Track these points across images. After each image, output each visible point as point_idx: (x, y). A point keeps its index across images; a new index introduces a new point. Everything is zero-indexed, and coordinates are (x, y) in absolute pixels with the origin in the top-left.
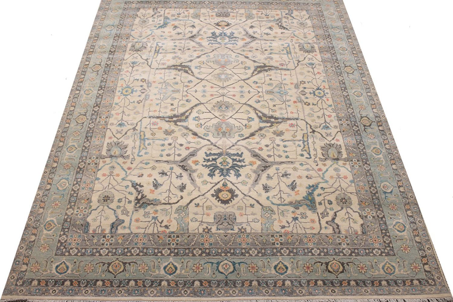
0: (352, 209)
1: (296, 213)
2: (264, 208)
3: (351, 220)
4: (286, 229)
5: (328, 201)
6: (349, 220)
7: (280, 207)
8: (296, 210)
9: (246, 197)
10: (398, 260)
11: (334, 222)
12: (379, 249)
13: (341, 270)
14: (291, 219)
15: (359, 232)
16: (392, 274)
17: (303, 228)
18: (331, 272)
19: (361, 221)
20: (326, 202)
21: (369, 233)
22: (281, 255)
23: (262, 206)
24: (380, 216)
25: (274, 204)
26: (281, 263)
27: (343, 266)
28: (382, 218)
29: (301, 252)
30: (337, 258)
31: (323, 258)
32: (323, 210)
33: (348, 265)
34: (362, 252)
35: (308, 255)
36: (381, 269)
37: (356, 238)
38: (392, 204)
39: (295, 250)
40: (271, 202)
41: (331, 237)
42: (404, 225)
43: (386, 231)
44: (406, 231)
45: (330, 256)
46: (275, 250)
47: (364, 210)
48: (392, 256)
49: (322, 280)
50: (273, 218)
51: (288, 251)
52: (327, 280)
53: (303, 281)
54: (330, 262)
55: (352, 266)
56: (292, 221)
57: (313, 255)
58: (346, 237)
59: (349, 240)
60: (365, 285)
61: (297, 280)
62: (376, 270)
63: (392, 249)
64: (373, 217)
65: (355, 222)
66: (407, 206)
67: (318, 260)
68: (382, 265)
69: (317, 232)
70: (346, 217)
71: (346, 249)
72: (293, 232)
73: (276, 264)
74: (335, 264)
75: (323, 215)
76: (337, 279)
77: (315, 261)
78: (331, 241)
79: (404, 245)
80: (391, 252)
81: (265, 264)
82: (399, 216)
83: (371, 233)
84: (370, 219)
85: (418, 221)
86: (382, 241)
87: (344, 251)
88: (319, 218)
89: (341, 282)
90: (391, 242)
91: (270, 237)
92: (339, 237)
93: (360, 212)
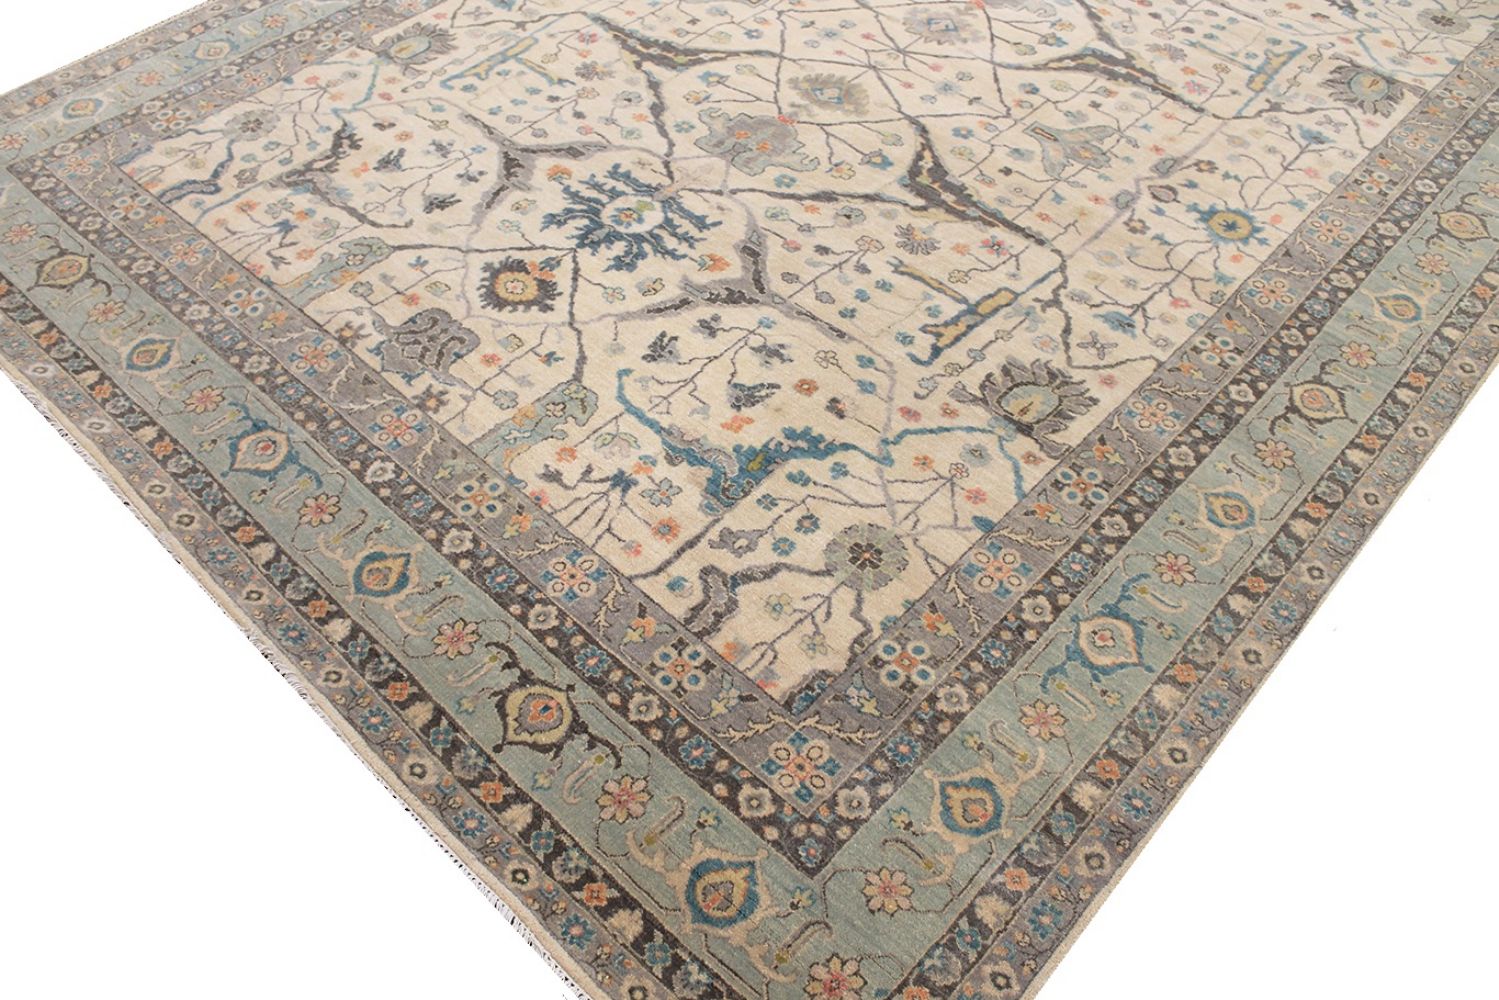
0: (859, 600)
1: (650, 469)
2: (573, 388)
3: (808, 628)
4: (552, 490)
5: (809, 517)
6: (801, 621)
7: (629, 419)
8: (662, 462)
9: (567, 329)
10: (803, 899)
11: (735, 585)
12: (777, 800)
13: (543, 739)
14: (611, 471)
15: (780, 688)
16: (707, 919)
17: (604, 526)
18: (504, 715)
19: (835, 662)
20: (797, 514)
21: (811, 722)
22: (431, 541)
23: (577, 377)
24: (942, 706)
25: (621, 398)
26: (402, 560)
27: (569, 736)
28: (939, 717)
29: (500, 579)
30: (584, 693)
31: (540, 654)
32: (749, 526)
33: (591, 746)
34: (696, 753)
35: (505, 606)
36: (689, 864)
37: (741, 698)
38: (1052, 710)
39: (490, 562)
40: (621, 388)
41: (651, 624)
42: (998, 815)
43: (897, 772)
44: (975, 841)
45: (568, 672)
46: (437, 515)
47: (903, 640)
48: (801, 866)
49: (439, 712)
50: (559, 427)
51: (468, 545)
52: (452, 724)
53: (385, 659)
54: (544, 683)
55: (599, 759)
56: (602, 481)
57: (523, 619)
58: (708, 666)
59: (703, 683)
60: (549, 858)
61: (375, 642)
62: (669, 851)
63: (831, 844)
64: (909, 686)
65: (813, 647)
66: (1113, 765)
67: (517, 646)
68: (712, 854)
69: (628, 572)
70: (800, 605)
71: (651, 697)
72: (557, 516)
73: (388, 552)
74: (552, 704)
75: (727, 539)
76: (489, 751)
77: (502, 640)
78: (634, 636)
79: (899, 877)
80: (816, 851)
81: (361, 528)
82: (1027, 768)
83: (820, 727)
84: (884, 679)
85: (1087, 850)
86: (826, 793)
87: (638, 697)
88: (698, 538)
89: (485, 776)
90: (855, 824)
91: (470, 476)
92: (680, 645)
93: (877, 632)
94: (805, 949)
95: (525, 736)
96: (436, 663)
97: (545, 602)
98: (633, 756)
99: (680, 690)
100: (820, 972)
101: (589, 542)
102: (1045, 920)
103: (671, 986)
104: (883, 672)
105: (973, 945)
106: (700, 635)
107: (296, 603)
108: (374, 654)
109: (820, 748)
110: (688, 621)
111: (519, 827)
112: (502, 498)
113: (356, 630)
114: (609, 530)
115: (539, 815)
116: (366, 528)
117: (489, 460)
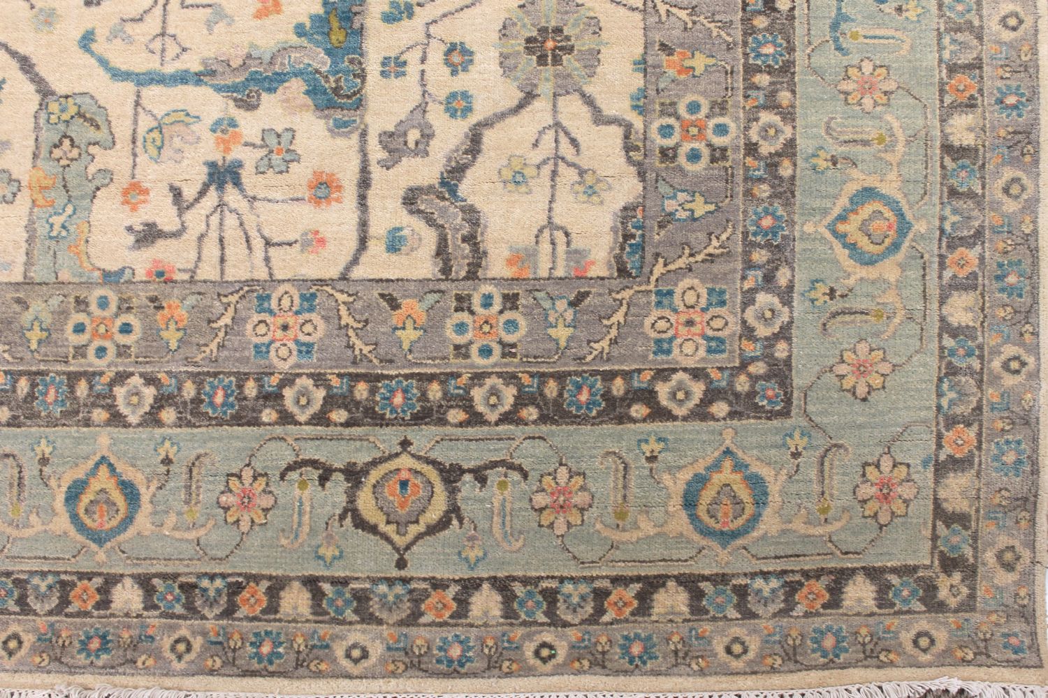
0: (589, 101)
1: (236, 136)
2: (54, 107)
3: (568, 175)
4: (162, 251)
5: (452, 49)
6: (554, 173)
7: (152, 93)
8: (240, 115)
10: (798, 442)
11: (453, 191)
12: (697, 374)
13: (434, 514)
14: (201, 174)
15: (600, 262)
16: (735, 535)
17: (258, 243)
18: (373, 529)
19: (627, 188)
20: (436, 55)
21: (659, 269)
22: (108, 423)
23: (45, 92)
24: (766, 149)
25: (118, 75)
26: (104, 470)
27: (453, 492)
28: (772, 165)
29: (219, 399)
30: (423, 438)
31: (340, 438)
32: (402, 112)
33: (482, 480)
34: (584, 397)
35: (256, 422)
36: (675, 504)
37: (572, 304)
38: (867, 67)
39: (189, 390)
40: (103, 62)
41: (413, 307)
42: (900, 215)
43: (780, 251)
44: (900, 256)
45: (387, 430)
46: (82, 389)
47: (669, 109)
48: (771, 415)
49: (311, 583)
50: (92, 169)
51: (149, 393)
52: (335, 581)
53: (205, 583)
54: (375, 463)
55: (503, 485)
56: (202, 193)
57: (286, 418)
58: (511, 301)
59: (522, 322)
60: (550, 613)
61: (175, 576)
62: (646, 508)
63: (780, 372)
64: (718, 154)
65: (591, 191)
66: (962, 80)
67: (310, 452)
68: (686, 476)
69: (334, 272)
70: (536, 157)
71: (489, 382)
72: (201, 275)
73: (80, 474)
74: (404, 475)
75: (394, 144)
76: (395, 573)
77: (291, 458)
78: (409, 335)
79: (863, 348)
80: (772, 389)
81: (26, 474)
82: (890, 148)
83: (672, 267)
84: (690, 167)
85: (1001, 183)
86: (735, 327)
87: (478, 394)
88: (364, 169)
89: (417, 599)
90: (784, 334)
91: (63, 314)
92: (463, 303)
93: (638, 122)
94: (839, 484)
95: (413, 530)
96: (254, 541)
97: (288, 380)
98: (529, 453)
99: (508, 349)
100: (866, 491)
101: (262, 274)
102: (1012, 279)
103: (754, 616)
104: (682, 160)
105: (969, 354)
106: (472, 275)
107: (58, 610)
108: (188, 588)
109: (690, 289)
110: (446, 270)
111: (496, 611)
112: (125, 307)
113: (145, 582)
114: (268, 243)
115: (502, 585)
116: (31, 471)
117: (65, 276)
